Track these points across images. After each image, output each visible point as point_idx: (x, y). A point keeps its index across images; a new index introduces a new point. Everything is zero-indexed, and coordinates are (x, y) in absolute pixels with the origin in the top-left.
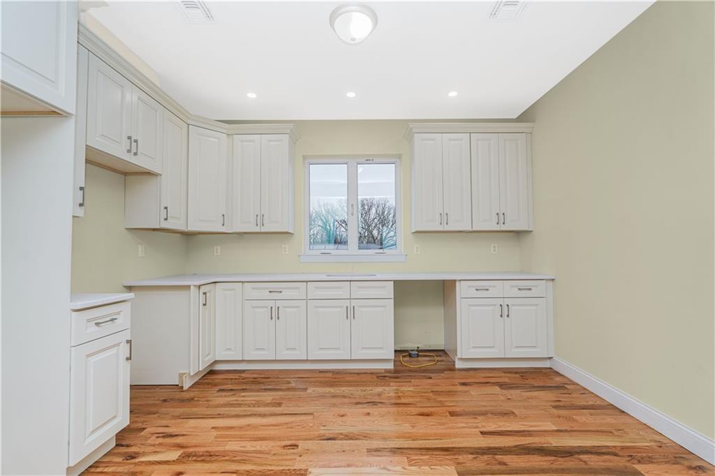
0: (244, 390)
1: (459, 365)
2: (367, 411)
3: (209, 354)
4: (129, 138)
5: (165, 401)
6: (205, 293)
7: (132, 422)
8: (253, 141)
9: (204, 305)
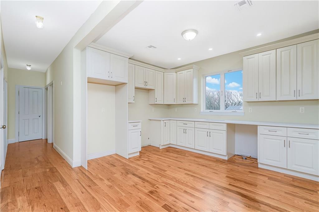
0: (172, 153)
1: (260, 166)
2: (198, 166)
3: (167, 141)
4: (145, 82)
5: (154, 150)
6: (165, 123)
7: (141, 151)
8: (182, 73)
9: (165, 126)
